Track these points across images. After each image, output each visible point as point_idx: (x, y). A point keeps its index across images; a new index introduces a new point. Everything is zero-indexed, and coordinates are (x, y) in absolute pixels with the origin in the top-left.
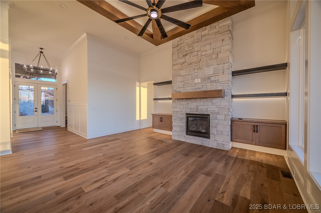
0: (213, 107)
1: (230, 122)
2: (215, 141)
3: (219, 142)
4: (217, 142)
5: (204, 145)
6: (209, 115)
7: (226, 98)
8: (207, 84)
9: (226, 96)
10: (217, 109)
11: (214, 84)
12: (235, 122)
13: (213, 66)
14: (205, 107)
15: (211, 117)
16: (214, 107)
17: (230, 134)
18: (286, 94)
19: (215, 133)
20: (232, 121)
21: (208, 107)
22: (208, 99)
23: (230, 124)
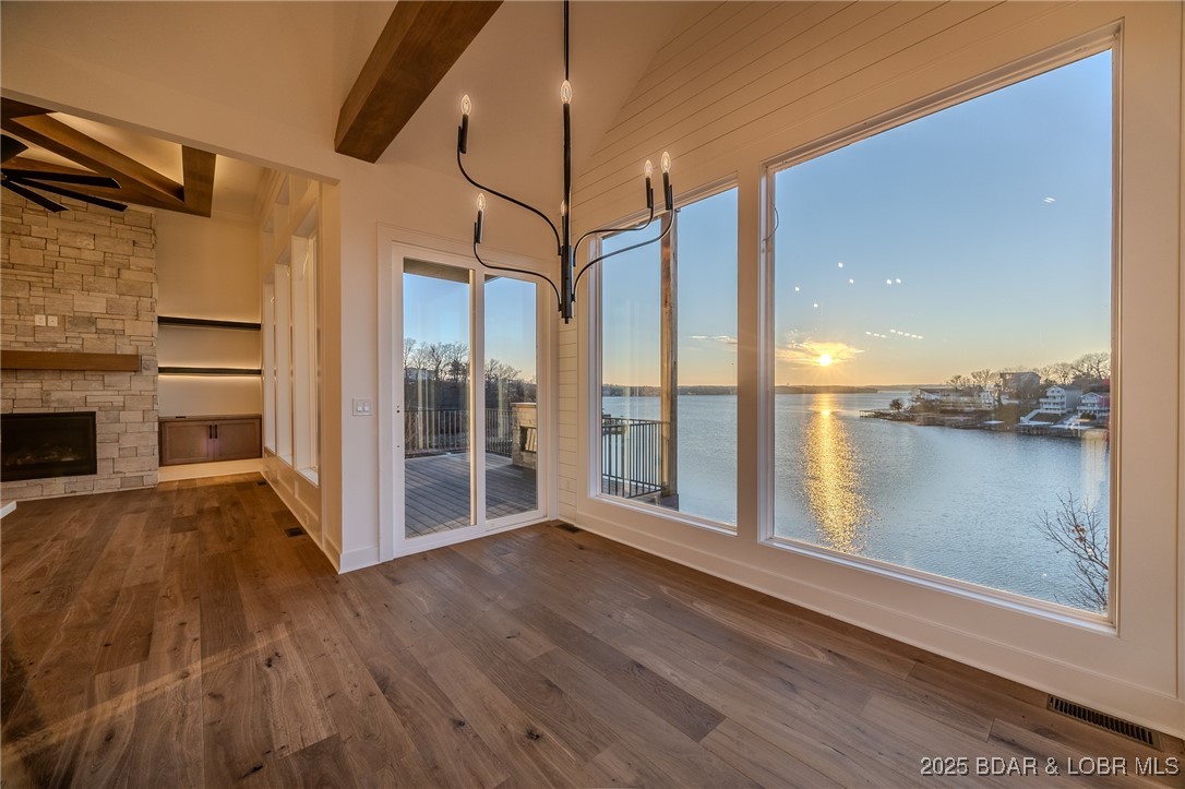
0: (105, 393)
1: (157, 424)
2: (114, 476)
3: (127, 475)
4: (121, 475)
5: (77, 494)
6: (93, 414)
7: (145, 373)
8: (83, 336)
9: (147, 369)
10: (121, 399)
11: (110, 339)
12: (167, 425)
13: (106, 295)
14: (78, 395)
15: (100, 417)
16: (110, 393)
17: (157, 451)
18: (259, 372)
19: (116, 456)
20: (162, 423)
21: (88, 393)
22: (87, 373)
23: (157, 429)
